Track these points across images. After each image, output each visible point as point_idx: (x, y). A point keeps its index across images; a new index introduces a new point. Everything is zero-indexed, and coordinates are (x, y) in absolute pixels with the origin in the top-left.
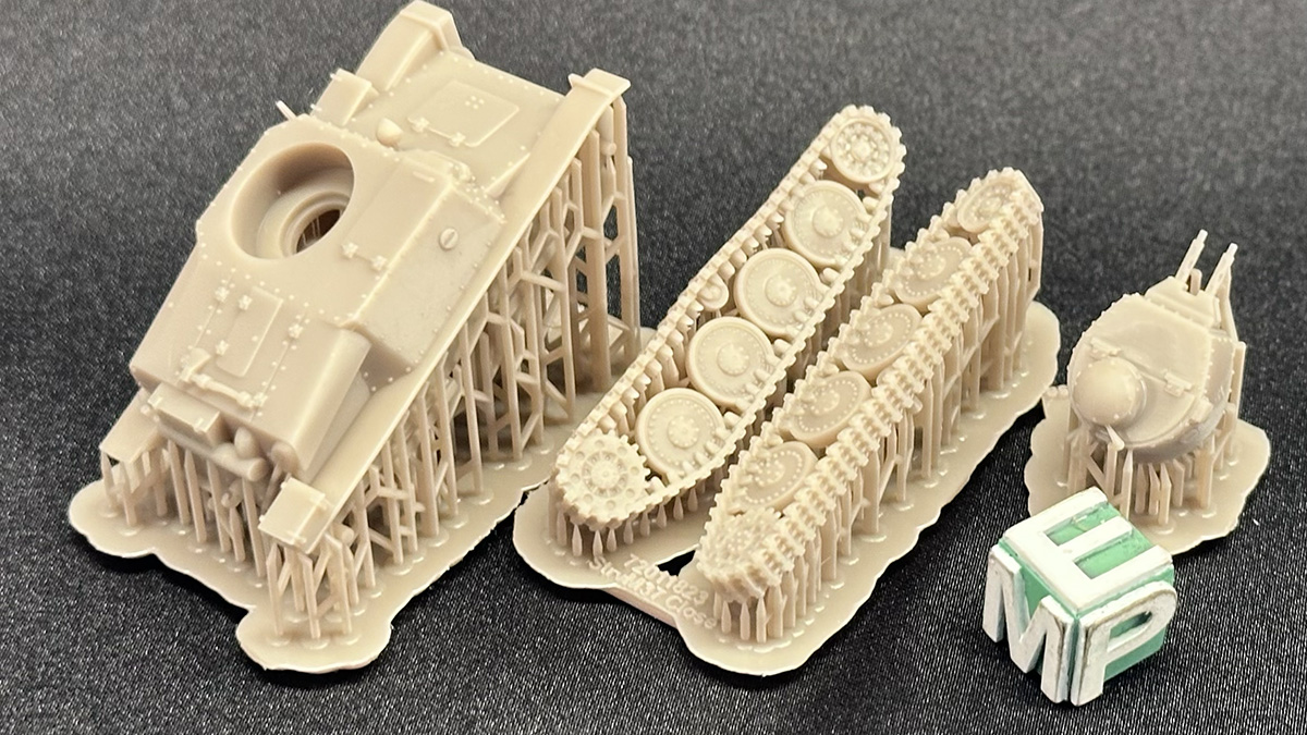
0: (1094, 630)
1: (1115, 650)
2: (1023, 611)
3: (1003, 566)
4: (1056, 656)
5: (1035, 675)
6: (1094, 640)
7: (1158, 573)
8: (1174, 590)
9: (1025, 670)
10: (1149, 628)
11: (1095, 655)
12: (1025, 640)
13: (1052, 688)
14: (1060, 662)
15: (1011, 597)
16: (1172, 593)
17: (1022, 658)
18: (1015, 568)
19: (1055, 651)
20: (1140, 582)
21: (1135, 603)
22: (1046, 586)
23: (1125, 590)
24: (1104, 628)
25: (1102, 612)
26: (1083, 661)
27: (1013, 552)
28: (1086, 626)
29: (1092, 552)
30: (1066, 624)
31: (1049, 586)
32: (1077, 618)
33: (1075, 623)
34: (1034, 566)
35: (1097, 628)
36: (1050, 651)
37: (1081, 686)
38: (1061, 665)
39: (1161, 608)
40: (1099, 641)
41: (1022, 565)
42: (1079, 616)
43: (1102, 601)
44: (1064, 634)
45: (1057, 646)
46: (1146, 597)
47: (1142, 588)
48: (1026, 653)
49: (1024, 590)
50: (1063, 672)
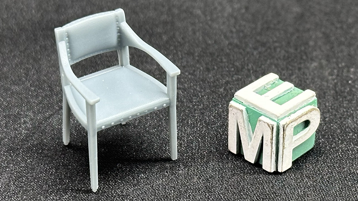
1: (295, 141)
2: (249, 130)
3: (237, 109)
5: (258, 164)
6: (287, 132)
7: (311, 101)
9: (253, 162)
10: (310, 129)
11: (287, 142)
12: (252, 145)
13: (268, 165)
14: (272, 149)
15: (243, 125)
17: (250, 156)
18: (243, 108)
19: (269, 141)
20: (303, 105)
21: (303, 113)
22: (260, 112)
23: (297, 109)
24: (291, 126)
25: (289, 118)
26: (283, 145)
27: (241, 102)
28: (283, 125)
29: (277, 97)
30: (273, 125)
31: (261, 111)
32: (278, 122)
33: (277, 124)
34: (252, 104)
35: (288, 126)
36: (266, 144)
37: (282, 160)
38: (273, 150)
39: (314, 119)
40: (289, 134)
41: (246, 106)
42: (279, 121)
43: (288, 114)
44: (273, 131)
45: (270, 139)
46: (307, 111)
47: (304, 108)
48: (253, 152)
49: (249, 120)
50: (274, 154)
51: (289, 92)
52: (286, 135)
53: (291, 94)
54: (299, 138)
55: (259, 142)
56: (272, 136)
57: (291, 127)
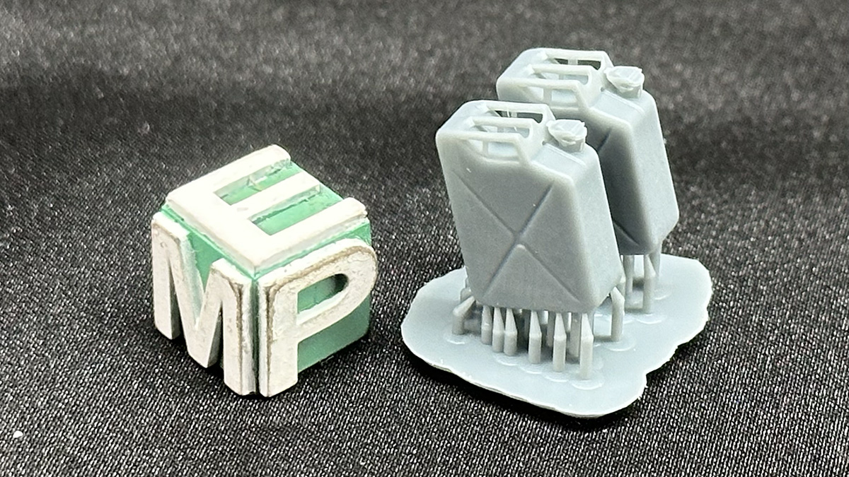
0: (275, 291)
1: (305, 323)
2: (196, 287)
3: (167, 233)
4: (236, 330)
5: (216, 369)
6: (276, 305)
7: (352, 228)
8: (372, 249)
9: (205, 365)
10: (346, 297)
11: (280, 328)
12: (201, 324)
13: (237, 378)
14: (241, 339)
15: (180, 273)
16: (370, 252)
17: (200, 352)
18: (182, 234)
19: (235, 322)
20: (330, 238)
21: (324, 260)
22: (218, 247)
23: (313, 247)
24: (288, 290)
25: (286, 271)
26: (268, 334)
27: (179, 217)
28: (266, 288)
29: (271, 212)
30: (242, 286)
31: (220, 247)
32: (255, 278)
33: (253, 284)
34: (204, 228)
35: (280, 290)
36: (228, 327)
37: (269, 370)
38: (243, 343)
39: (359, 271)
40: (284, 308)
41: (189, 230)
42: (257, 276)
43: (285, 258)
44: (241, 299)
45: (236, 318)
46: (337, 252)
47: (332, 244)
48: (204, 341)
49: (196, 262)
50: (247, 352)
51: (305, 200)
52: (274, 312)
53: (312, 205)
54: (315, 318)
55: (215, 321)
56: (241, 310)
57: (289, 292)
